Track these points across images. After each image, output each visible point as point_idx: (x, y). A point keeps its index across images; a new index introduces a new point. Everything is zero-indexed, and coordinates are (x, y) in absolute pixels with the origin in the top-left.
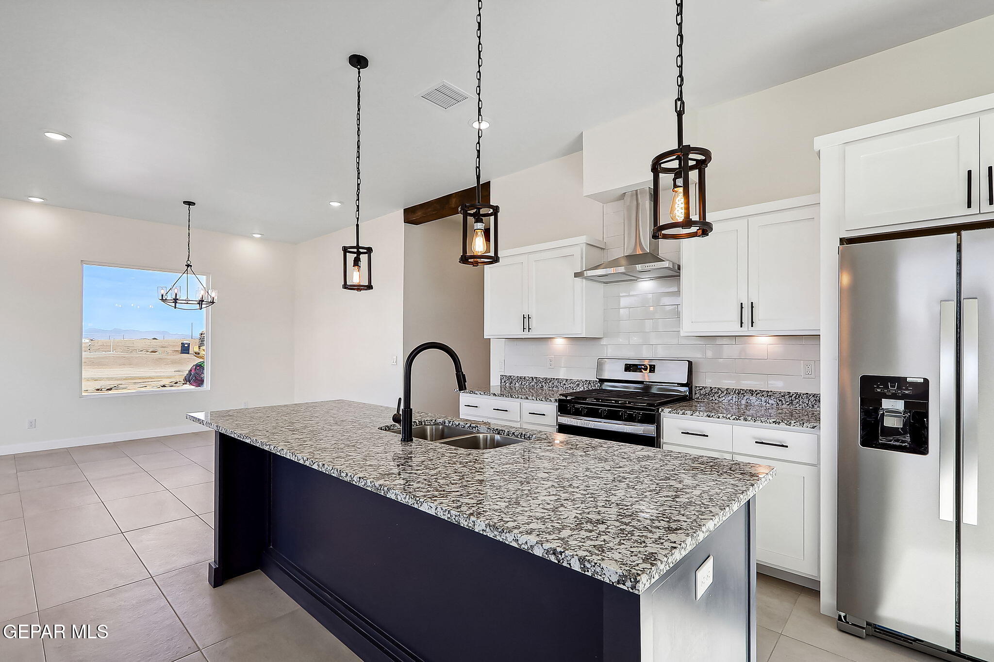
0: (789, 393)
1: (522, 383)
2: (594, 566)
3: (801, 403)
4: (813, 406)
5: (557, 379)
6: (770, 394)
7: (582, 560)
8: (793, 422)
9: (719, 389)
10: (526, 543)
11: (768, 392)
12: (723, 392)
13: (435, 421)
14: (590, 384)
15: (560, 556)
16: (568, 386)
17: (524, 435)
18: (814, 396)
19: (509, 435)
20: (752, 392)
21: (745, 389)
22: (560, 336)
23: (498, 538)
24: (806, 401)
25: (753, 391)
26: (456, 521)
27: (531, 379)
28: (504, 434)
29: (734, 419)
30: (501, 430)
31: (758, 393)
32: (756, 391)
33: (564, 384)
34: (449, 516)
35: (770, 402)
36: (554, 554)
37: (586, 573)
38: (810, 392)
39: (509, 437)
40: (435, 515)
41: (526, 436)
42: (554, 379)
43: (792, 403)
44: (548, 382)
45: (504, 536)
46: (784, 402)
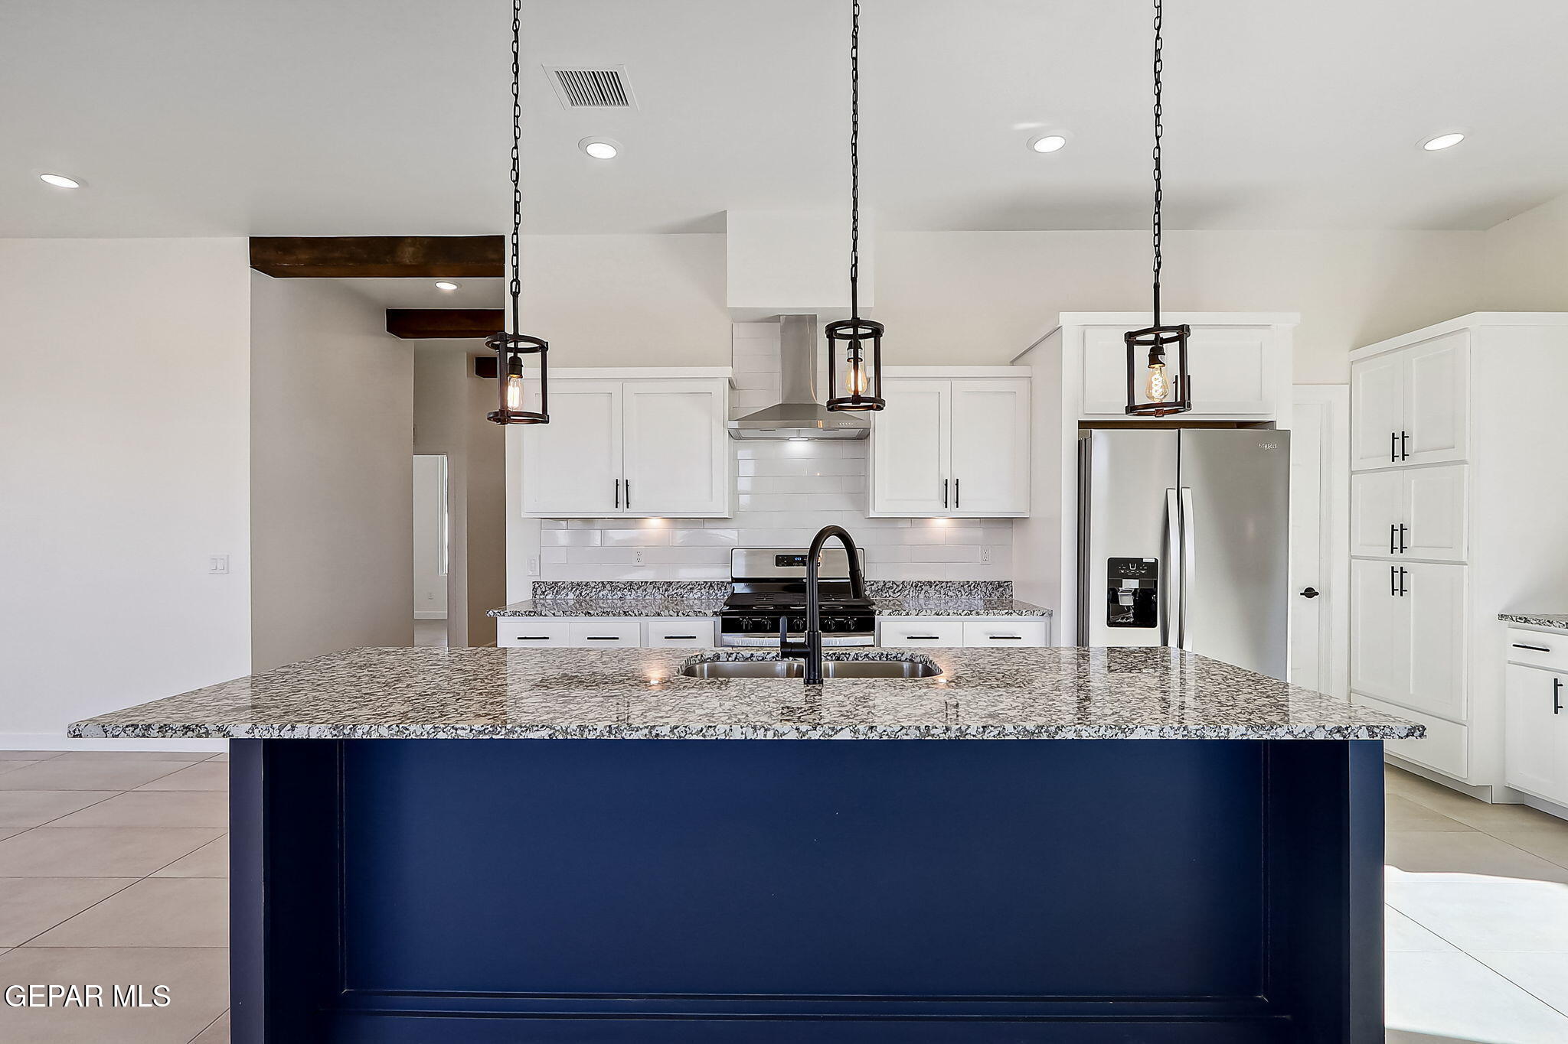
0: (968, 582)
1: (581, 594)
2: (1383, 729)
3: (979, 592)
4: (990, 594)
5: (651, 583)
6: (949, 584)
7: (1370, 728)
8: (1024, 611)
9: (894, 583)
10: (1304, 731)
11: (947, 582)
12: (898, 586)
13: (702, 656)
14: (712, 587)
15: (1345, 732)
16: (673, 593)
17: (887, 655)
18: (991, 584)
19: (857, 659)
20: (930, 584)
21: (923, 580)
22: (655, 514)
23: (1265, 737)
24: (984, 589)
25: (931, 582)
26: (1198, 736)
27: (600, 585)
28: (848, 659)
29: (966, 615)
30: (842, 654)
31: (937, 585)
32: (935, 582)
33: (666, 590)
34: (1185, 733)
35: (950, 593)
36: (1339, 731)
37: (1375, 738)
38: (987, 580)
39: (857, 662)
40: (1159, 738)
41: (889, 657)
42: (647, 582)
43: (971, 593)
44: (636, 587)
45: (1273, 733)
46: (963, 593)
